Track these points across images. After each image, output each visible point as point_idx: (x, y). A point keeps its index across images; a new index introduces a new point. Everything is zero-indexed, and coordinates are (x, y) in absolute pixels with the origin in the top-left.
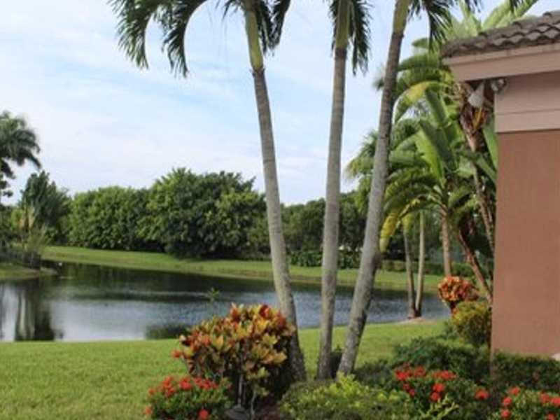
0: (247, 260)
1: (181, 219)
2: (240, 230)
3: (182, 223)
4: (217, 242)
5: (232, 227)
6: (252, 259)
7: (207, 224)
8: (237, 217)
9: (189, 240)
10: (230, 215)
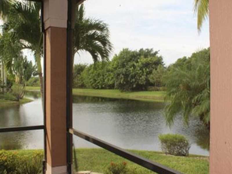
0: (151, 91)
1: (121, 73)
2: (146, 76)
3: (121, 75)
4: (136, 82)
5: (142, 75)
6: (153, 90)
7: (131, 74)
8: (144, 69)
9: (125, 83)
10: (141, 69)
